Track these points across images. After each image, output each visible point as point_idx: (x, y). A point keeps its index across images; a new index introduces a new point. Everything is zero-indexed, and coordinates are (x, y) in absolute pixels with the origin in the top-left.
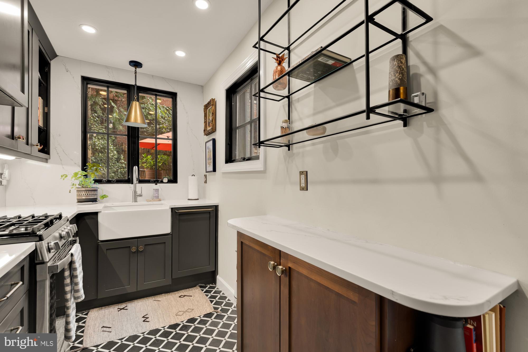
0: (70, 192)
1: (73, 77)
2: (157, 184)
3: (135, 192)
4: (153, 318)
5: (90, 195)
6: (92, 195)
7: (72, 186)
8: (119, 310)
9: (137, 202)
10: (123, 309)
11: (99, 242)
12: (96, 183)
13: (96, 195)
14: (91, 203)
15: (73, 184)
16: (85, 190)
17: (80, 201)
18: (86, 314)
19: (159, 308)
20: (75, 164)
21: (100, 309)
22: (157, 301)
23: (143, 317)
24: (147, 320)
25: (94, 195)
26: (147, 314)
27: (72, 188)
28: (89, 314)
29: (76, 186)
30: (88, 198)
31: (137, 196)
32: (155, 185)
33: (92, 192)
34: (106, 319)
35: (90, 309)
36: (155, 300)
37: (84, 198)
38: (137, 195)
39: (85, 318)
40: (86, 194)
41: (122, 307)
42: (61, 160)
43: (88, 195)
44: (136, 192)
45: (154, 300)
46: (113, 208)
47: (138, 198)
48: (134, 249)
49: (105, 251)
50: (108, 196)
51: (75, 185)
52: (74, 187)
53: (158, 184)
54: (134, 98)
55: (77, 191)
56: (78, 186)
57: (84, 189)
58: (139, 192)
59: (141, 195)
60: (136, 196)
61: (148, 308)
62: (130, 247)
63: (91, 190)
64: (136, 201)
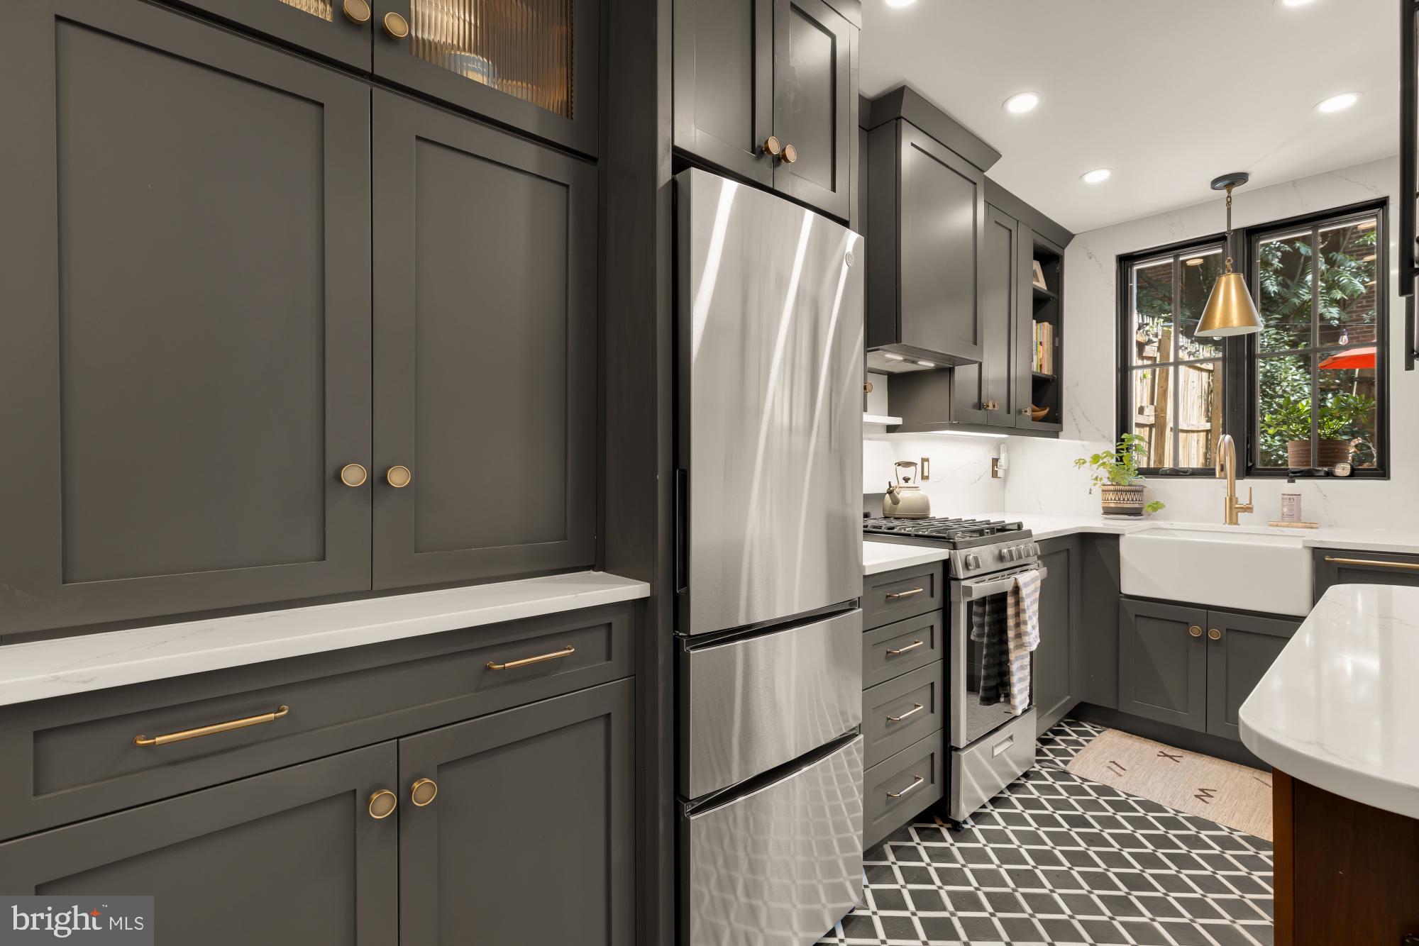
0: (1090, 493)
1: (1101, 266)
2: (1293, 482)
3: (1231, 499)
4: (1221, 802)
5: (1124, 500)
6: (1128, 500)
7: (1095, 482)
8: (1162, 754)
9: (1237, 523)
10: (1171, 757)
11: (1121, 597)
12: (1140, 476)
13: (1136, 500)
14: (1126, 517)
15: (1096, 478)
16: (1115, 491)
17: (1108, 512)
18: (1099, 732)
19: (1253, 796)
20: (1104, 437)
21: (1127, 736)
22: (1262, 782)
23: (1202, 790)
24: (1207, 799)
25: (1132, 500)
26: (1215, 791)
27: (1095, 484)
28: (1103, 733)
29: (1102, 482)
30: (1120, 506)
31: (1237, 510)
32: (1289, 482)
33: (1132, 494)
34: (1127, 755)
35: (1109, 727)
36: (1257, 779)
37: (1113, 505)
38: (1237, 506)
39: (1093, 736)
40: (1117, 499)
41: (1170, 754)
42: (1080, 432)
43: (1119, 500)
44: (1234, 500)
45: (1257, 777)
46: (1172, 531)
47: (1239, 514)
48: (1195, 631)
49: (1133, 618)
50: (1164, 506)
51: (1101, 479)
52: (1099, 483)
53: (1296, 481)
54: (1224, 267)
55: (1103, 491)
56: (1106, 481)
57: (1112, 488)
58: (1243, 500)
59: (1248, 509)
60: (1234, 510)
61: (1226, 781)
62: (1187, 623)
63: (1126, 491)
64: (1233, 520)
